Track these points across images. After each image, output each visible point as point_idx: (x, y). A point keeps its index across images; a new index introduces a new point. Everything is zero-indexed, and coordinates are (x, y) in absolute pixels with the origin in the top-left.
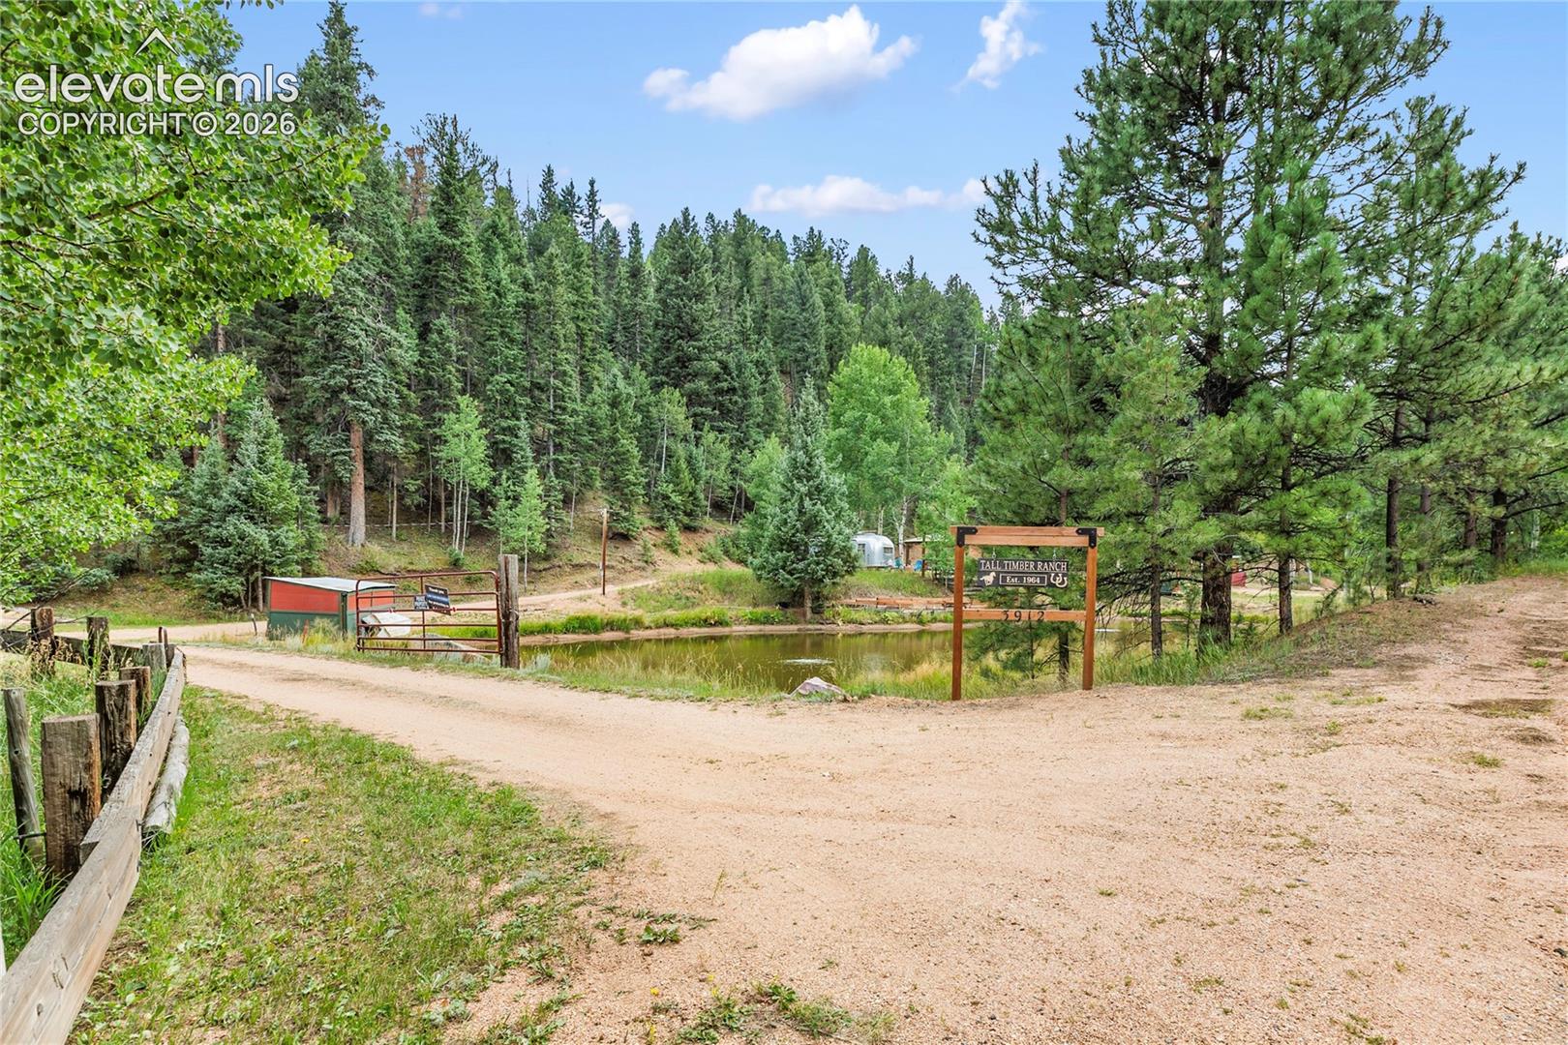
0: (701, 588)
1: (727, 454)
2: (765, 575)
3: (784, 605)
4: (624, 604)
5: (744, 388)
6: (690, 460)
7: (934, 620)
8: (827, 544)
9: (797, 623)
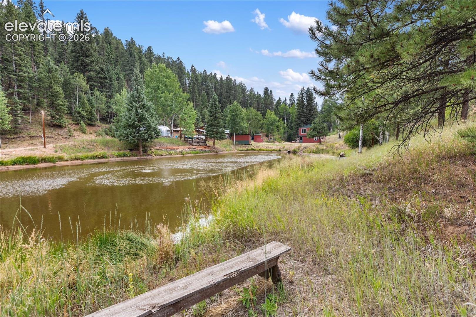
0: (95, 144)
1: (105, 99)
2: (123, 138)
3: (131, 150)
4: (56, 151)
5: (111, 78)
6: (89, 100)
7: (187, 153)
8: (148, 126)
9: (137, 156)
